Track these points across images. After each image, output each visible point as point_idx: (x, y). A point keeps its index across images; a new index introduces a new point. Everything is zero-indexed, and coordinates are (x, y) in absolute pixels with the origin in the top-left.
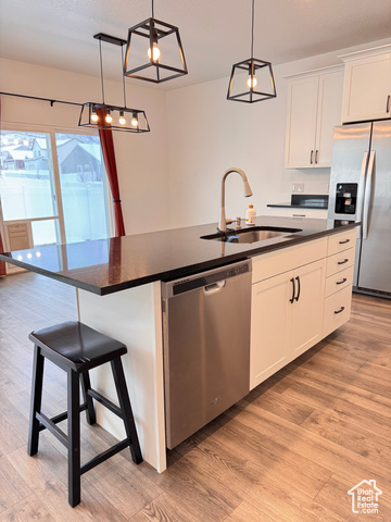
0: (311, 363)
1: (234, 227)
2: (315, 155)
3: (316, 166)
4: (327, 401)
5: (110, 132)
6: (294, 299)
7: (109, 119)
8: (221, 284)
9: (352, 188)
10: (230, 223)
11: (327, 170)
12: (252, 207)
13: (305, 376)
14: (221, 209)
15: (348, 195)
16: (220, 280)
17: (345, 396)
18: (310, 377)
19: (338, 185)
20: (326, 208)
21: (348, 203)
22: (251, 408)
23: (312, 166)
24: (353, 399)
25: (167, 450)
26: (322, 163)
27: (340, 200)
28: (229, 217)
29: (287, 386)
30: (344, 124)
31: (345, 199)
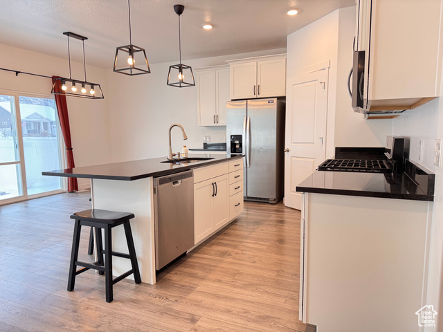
0: (225, 234)
1: (176, 157)
2: (216, 118)
3: (218, 125)
4: (235, 247)
5: (65, 96)
6: (214, 195)
7: (64, 88)
8: (180, 181)
9: (239, 137)
10: (175, 155)
11: (224, 127)
12: (185, 147)
13: (222, 239)
14: (169, 147)
15: (237, 142)
16: (179, 179)
17: (244, 244)
18: (225, 239)
19: (231, 136)
20: (226, 150)
21: (237, 146)
22: (195, 255)
23: (215, 125)
24: (247, 245)
25: (156, 271)
26: (221, 123)
27: (233, 145)
28: (174, 152)
29: (213, 244)
30: (232, 100)
31: (236, 144)
